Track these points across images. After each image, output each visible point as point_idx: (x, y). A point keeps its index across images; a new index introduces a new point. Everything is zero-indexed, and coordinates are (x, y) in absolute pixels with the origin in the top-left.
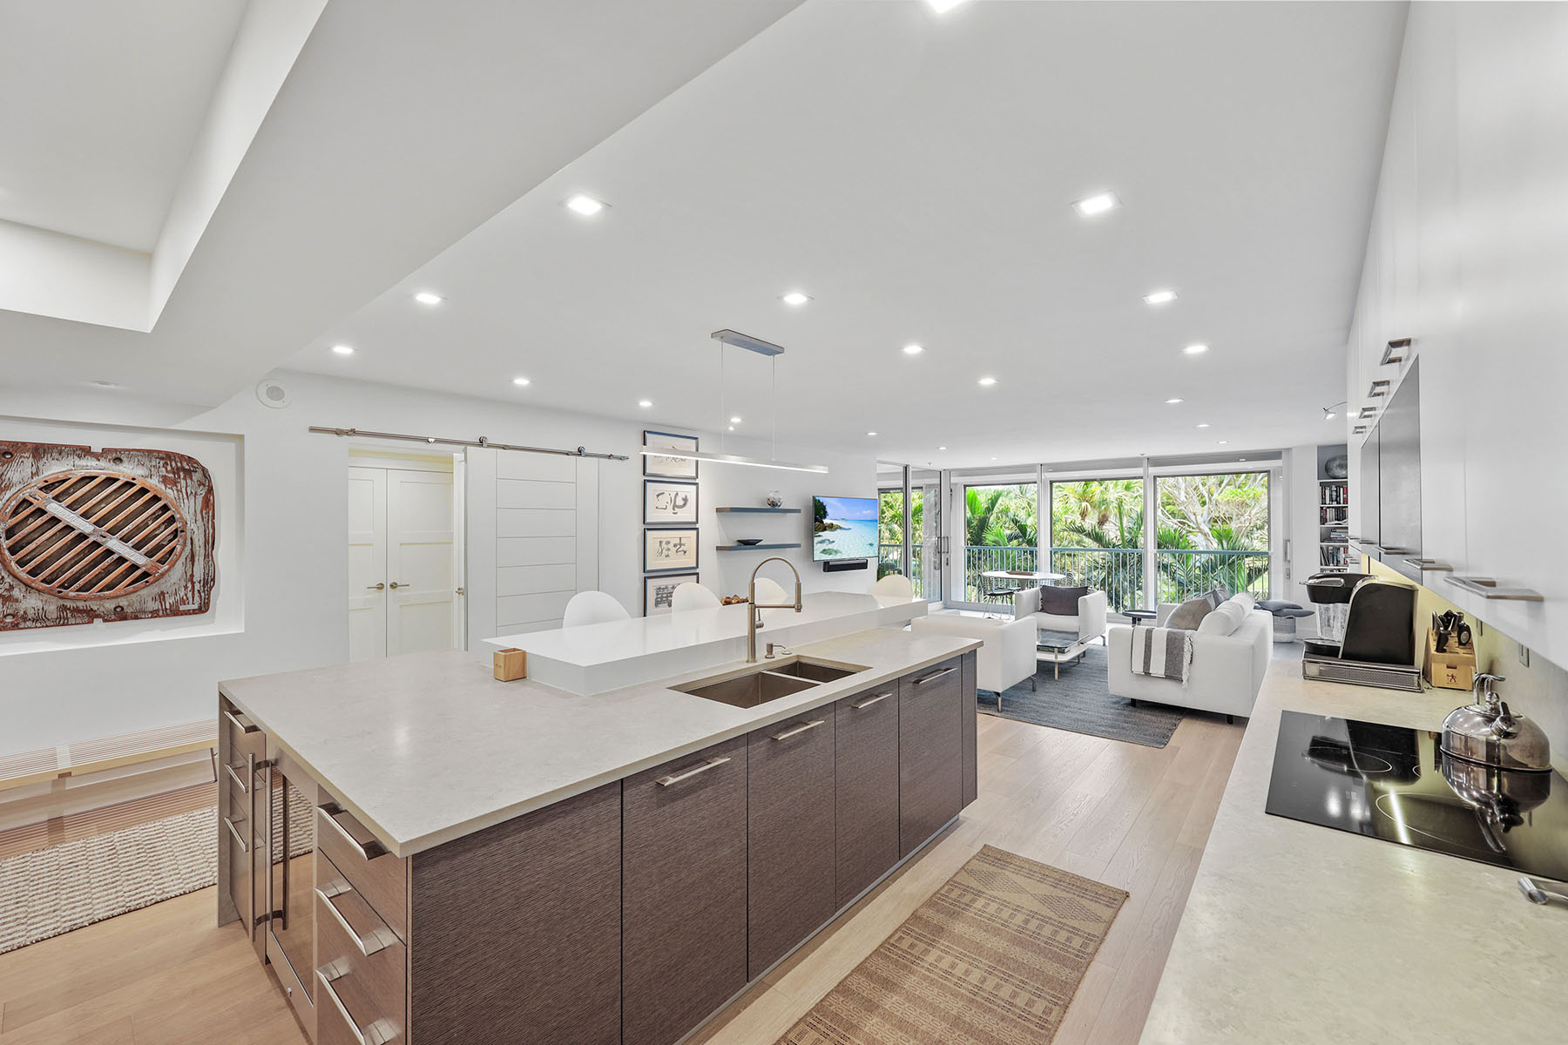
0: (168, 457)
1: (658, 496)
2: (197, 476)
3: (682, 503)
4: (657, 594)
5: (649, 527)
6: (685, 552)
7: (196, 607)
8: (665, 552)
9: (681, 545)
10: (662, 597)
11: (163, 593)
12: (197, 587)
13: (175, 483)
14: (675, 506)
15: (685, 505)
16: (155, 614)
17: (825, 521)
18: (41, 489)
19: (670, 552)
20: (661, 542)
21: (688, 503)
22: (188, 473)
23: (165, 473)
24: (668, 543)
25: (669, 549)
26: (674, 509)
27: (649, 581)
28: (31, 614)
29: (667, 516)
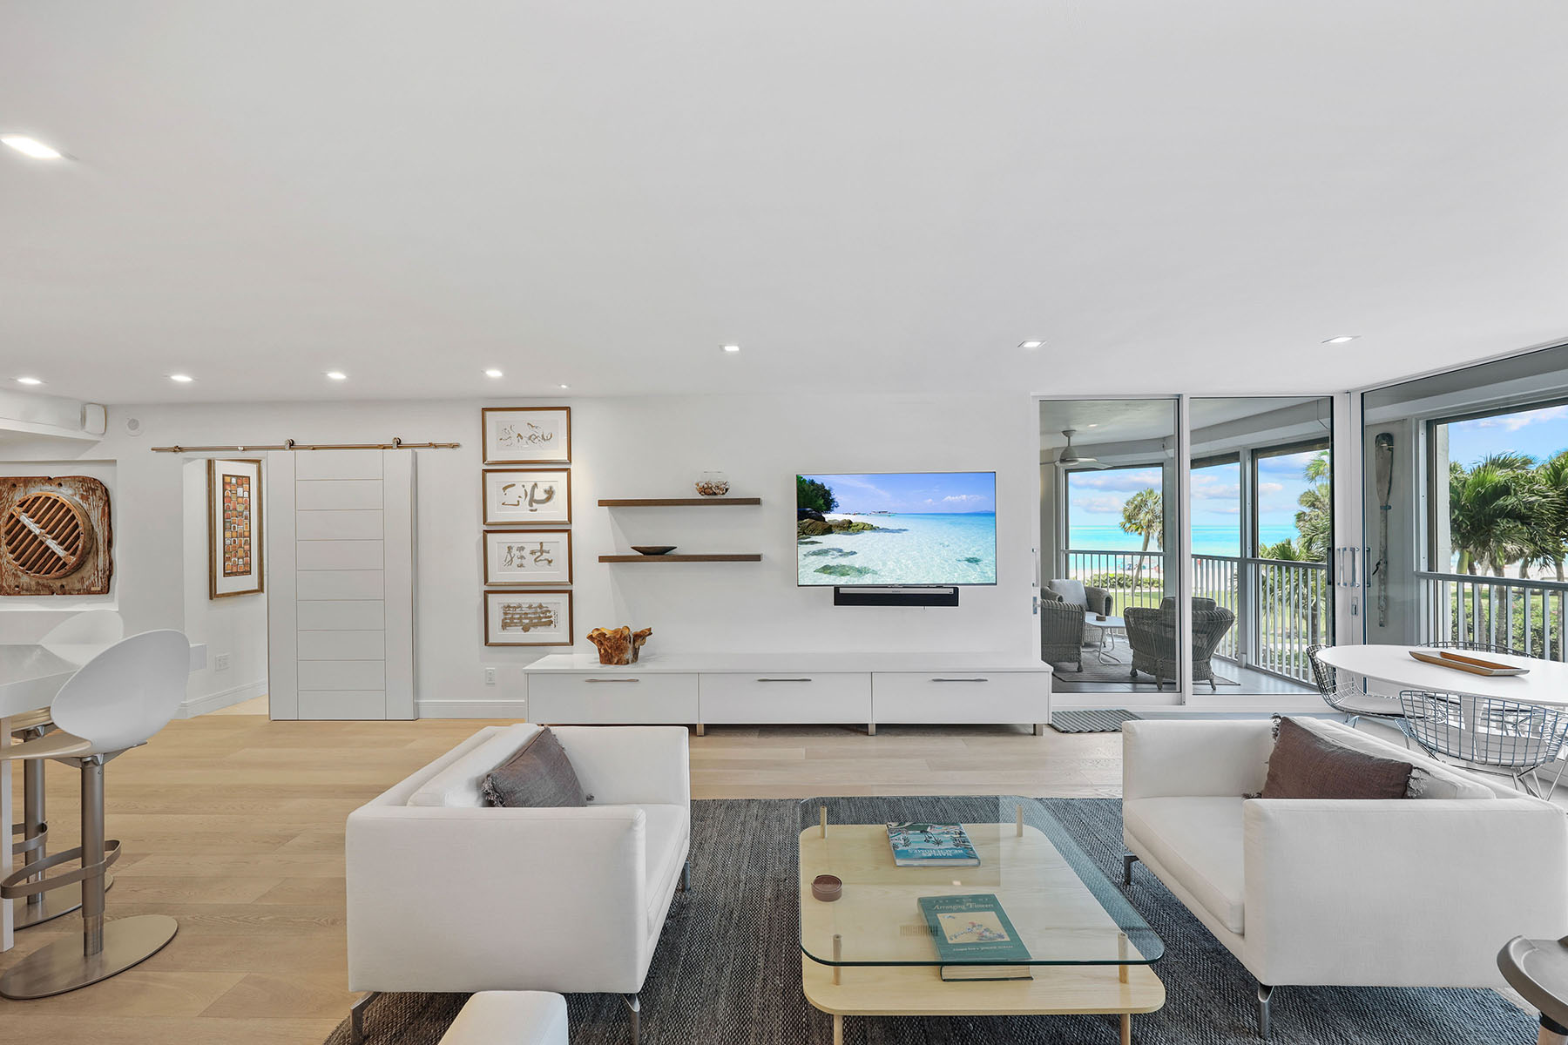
0: (83, 480)
1: (505, 489)
2: (98, 493)
3: (545, 496)
4: (505, 614)
5: (491, 529)
6: (550, 562)
7: (99, 589)
8: (516, 561)
9: (542, 552)
10: (512, 619)
11: (83, 578)
12: (100, 573)
13: (87, 499)
14: (532, 501)
15: (548, 499)
16: (79, 592)
17: (828, 517)
18: (18, 506)
19: (524, 562)
20: (510, 548)
21: (555, 497)
22: (94, 490)
23: (82, 492)
24: (522, 549)
25: (522, 557)
26: (531, 505)
27: (490, 596)
28: (25, 587)
29: (523, 514)
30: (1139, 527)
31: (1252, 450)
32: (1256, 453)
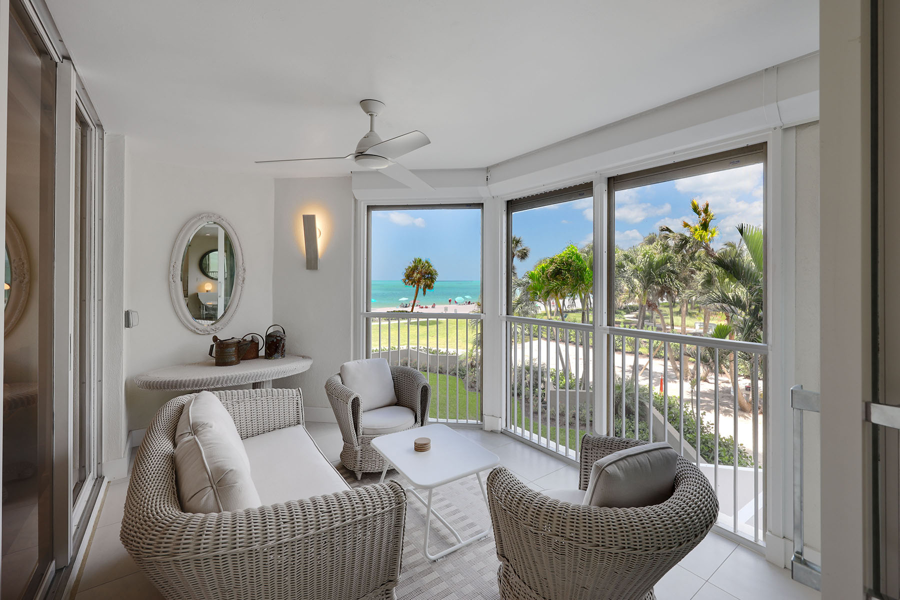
30: (413, 282)
31: (609, 179)
32: (615, 182)
